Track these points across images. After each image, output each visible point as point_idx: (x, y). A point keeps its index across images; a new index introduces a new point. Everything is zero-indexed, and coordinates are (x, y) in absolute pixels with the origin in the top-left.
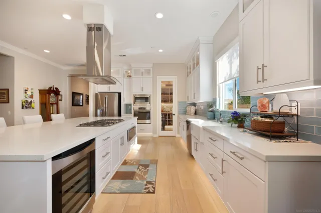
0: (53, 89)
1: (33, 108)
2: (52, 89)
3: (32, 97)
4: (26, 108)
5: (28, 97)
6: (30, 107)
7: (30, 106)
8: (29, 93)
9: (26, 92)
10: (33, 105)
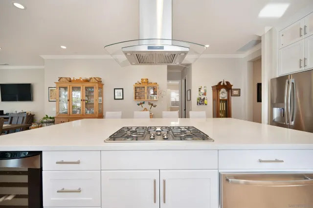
0: (224, 83)
1: (206, 104)
2: (222, 84)
3: (205, 94)
4: (200, 104)
5: (201, 94)
6: (203, 104)
7: (203, 102)
8: (202, 91)
9: (200, 91)
10: (205, 101)
